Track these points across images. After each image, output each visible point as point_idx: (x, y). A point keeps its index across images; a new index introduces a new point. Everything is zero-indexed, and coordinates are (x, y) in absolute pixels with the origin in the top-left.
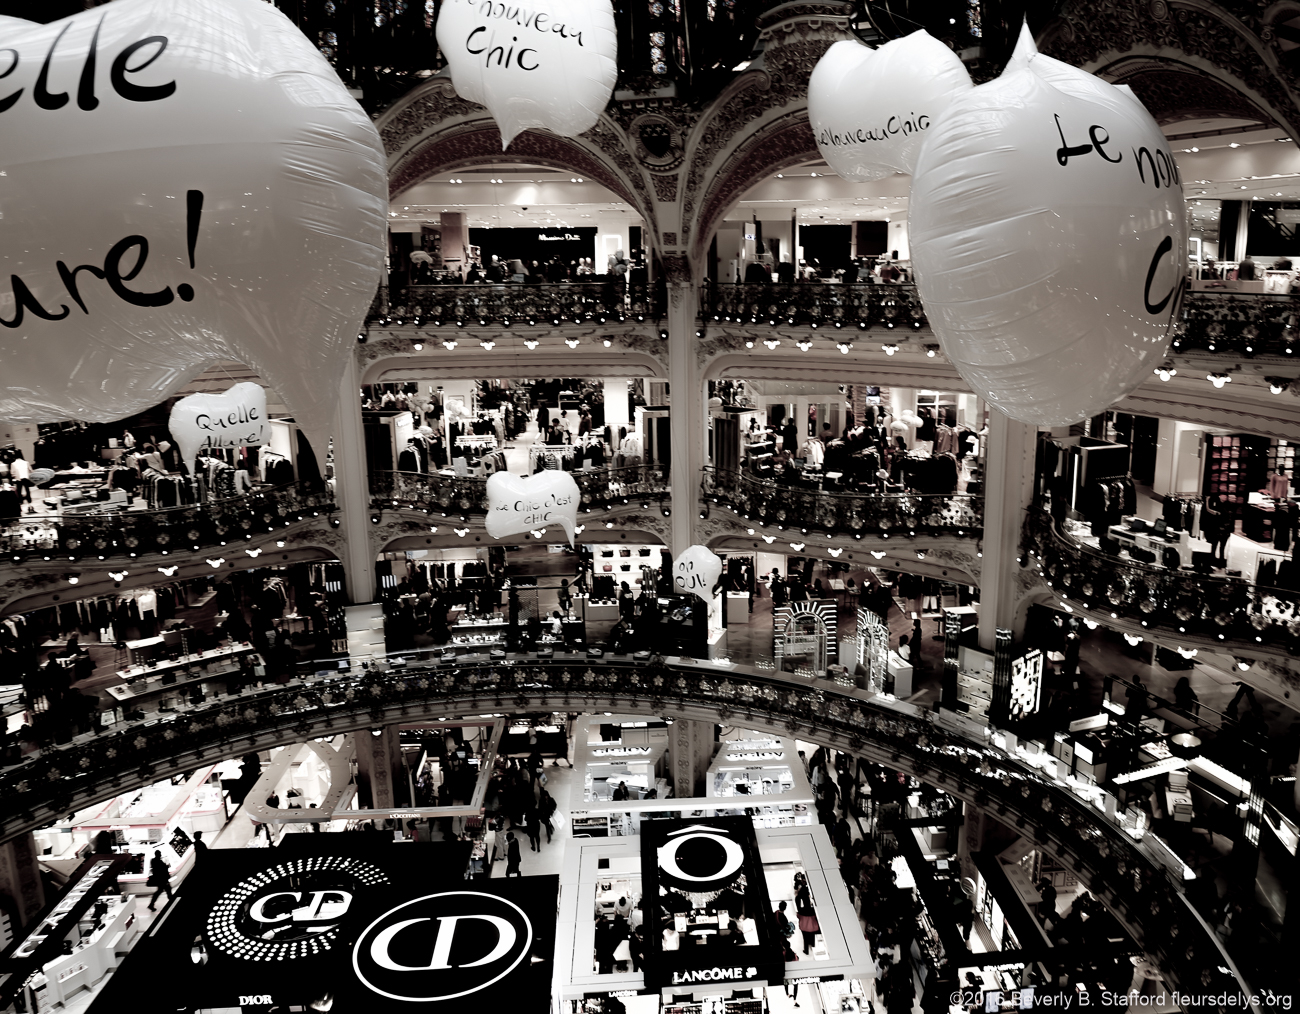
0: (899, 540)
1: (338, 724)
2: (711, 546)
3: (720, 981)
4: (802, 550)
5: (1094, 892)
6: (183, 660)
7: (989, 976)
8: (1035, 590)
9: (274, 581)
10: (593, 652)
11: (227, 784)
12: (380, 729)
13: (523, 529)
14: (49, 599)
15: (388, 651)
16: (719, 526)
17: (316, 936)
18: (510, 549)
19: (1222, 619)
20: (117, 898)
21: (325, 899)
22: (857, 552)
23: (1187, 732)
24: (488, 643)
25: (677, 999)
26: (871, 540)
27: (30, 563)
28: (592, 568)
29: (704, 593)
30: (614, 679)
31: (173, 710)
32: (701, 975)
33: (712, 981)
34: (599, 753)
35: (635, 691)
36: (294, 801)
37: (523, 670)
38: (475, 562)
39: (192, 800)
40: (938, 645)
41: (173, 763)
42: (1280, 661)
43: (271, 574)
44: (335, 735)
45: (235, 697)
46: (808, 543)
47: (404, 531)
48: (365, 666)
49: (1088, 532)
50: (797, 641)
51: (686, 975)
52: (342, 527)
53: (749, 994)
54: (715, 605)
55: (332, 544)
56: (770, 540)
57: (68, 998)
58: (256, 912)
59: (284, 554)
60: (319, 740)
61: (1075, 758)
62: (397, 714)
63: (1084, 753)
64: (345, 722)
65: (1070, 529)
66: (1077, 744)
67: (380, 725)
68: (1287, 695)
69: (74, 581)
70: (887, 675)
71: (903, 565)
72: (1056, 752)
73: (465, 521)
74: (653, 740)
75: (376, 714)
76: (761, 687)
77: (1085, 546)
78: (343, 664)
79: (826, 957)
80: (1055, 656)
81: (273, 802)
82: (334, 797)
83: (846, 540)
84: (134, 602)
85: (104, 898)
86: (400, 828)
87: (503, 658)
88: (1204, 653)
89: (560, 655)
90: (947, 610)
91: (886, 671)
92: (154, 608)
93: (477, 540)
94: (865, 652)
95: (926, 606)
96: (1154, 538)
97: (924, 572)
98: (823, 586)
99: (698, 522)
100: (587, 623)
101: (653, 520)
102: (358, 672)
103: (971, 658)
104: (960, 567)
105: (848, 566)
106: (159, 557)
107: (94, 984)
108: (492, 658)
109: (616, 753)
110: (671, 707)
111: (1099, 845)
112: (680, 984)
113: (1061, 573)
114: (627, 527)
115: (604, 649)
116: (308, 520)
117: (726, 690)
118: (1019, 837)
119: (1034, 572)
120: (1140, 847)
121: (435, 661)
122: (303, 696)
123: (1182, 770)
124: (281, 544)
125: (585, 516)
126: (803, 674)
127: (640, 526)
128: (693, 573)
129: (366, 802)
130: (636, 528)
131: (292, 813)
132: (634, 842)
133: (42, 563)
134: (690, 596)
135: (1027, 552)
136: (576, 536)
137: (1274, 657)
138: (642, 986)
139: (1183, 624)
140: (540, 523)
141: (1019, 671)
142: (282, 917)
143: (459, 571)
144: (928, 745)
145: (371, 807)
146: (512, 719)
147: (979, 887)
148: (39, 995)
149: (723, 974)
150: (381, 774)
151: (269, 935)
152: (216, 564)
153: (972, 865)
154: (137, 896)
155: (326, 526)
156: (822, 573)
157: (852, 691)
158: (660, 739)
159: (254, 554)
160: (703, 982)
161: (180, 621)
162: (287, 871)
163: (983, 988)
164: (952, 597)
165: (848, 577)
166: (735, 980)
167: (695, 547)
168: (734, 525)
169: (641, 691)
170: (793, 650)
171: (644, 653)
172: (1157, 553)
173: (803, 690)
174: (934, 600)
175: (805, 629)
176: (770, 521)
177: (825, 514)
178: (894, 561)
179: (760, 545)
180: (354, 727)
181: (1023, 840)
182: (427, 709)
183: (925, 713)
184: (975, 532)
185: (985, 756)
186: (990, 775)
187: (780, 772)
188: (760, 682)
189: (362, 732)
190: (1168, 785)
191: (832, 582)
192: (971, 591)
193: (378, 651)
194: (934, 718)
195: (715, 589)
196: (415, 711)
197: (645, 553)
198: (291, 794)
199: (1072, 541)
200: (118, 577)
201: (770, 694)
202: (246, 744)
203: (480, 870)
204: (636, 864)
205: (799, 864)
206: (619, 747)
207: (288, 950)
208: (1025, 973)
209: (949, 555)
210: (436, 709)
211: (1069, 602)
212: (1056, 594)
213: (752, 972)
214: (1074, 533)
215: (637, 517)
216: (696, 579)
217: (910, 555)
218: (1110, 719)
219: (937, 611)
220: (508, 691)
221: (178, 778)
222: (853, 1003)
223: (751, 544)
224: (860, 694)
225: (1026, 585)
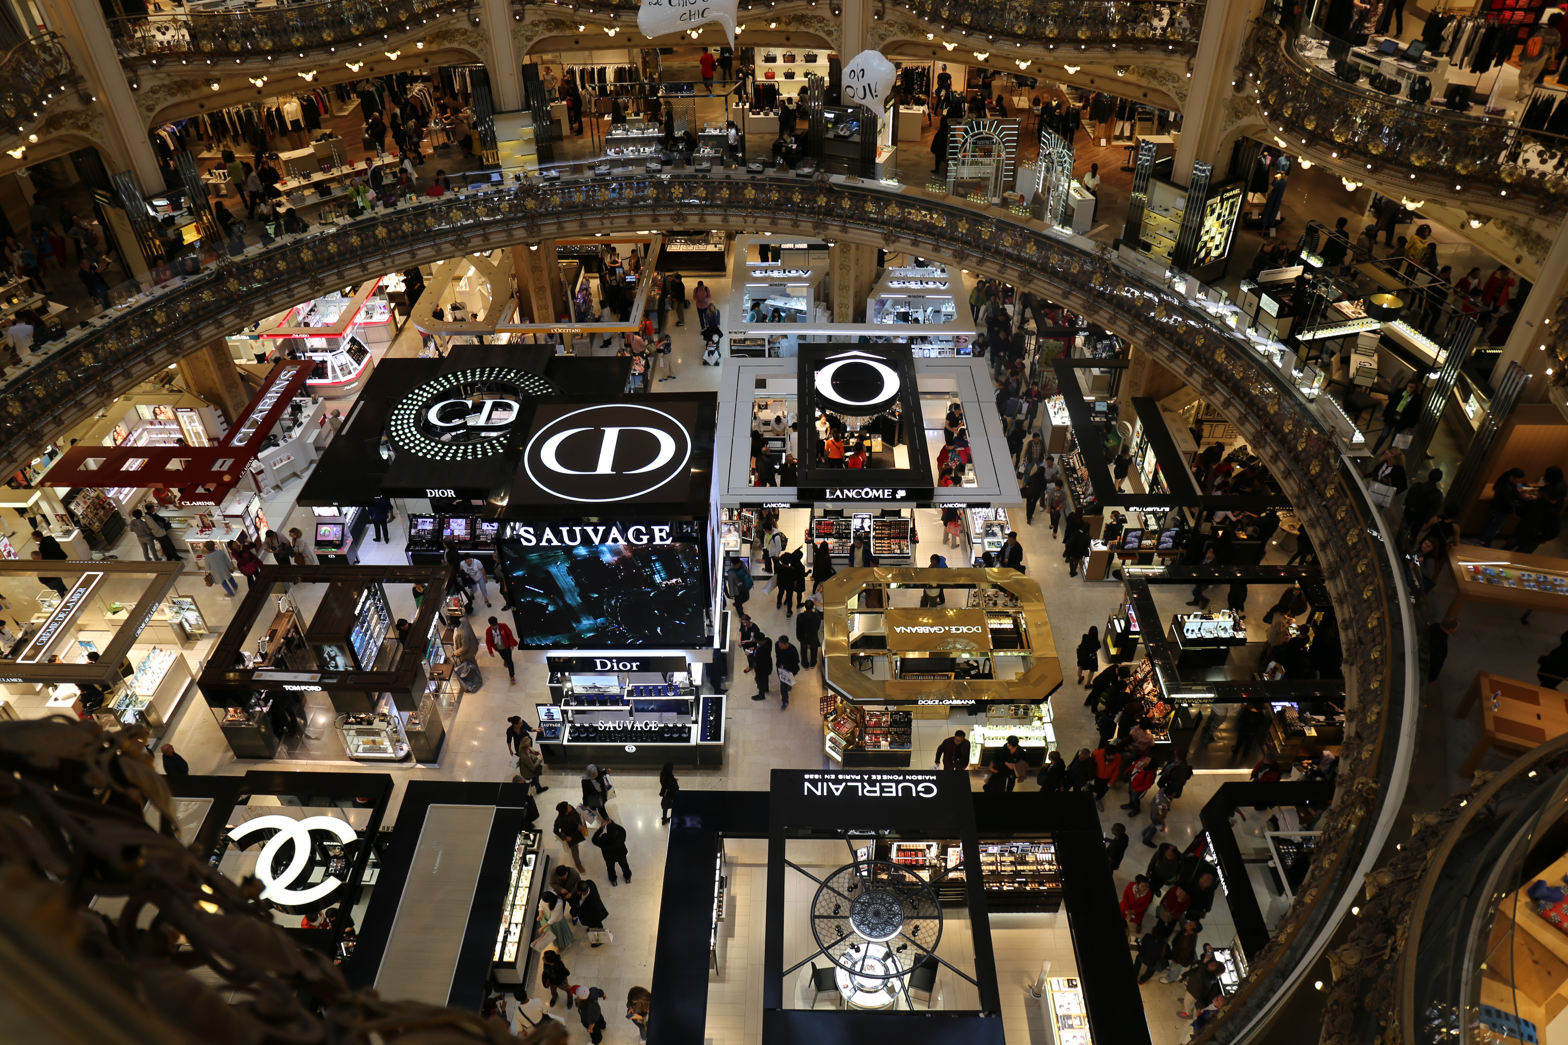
0: (1097, 53)
1: (495, 238)
2: (885, 52)
3: (870, 500)
4: (986, 60)
5: (1254, 447)
6: (336, 172)
7: (1133, 517)
8: (1246, 121)
9: (418, 87)
10: (754, 167)
11: (393, 297)
12: (538, 244)
13: (679, 26)
14: (196, 106)
15: (540, 163)
16: (894, 29)
17: (489, 440)
18: (667, 51)
19: (1465, 167)
20: (309, 400)
21: (495, 407)
22: (1048, 65)
23: (1389, 292)
24: (643, 155)
25: (827, 513)
26: (1065, 51)
27: (171, 67)
28: (753, 75)
29: (875, 105)
30: (775, 196)
31: (332, 223)
32: (852, 494)
33: (862, 499)
34: (758, 274)
35: (798, 210)
36: (459, 314)
37: (681, 184)
38: (627, 66)
39: (363, 312)
40: (1126, 176)
41: (340, 275)
42: (1522, 220)
43: (414, 79)
44: (493, 249)
45: (391, 210)
46: (994, 51)
47: (550, 30)
48: (518, 178)
49: (1323, 53)
50: (972, 164)
51: (838, 493)
52: (484, 25)
53: (898, 513)
54: (886, 118)
55: (474, 45)
56: (950, 47)
57: (283, 482)
58: (433, 416)
59: (423, 56)
60: (477, 254)
61: (1259, 308)
62: (553, 229)
63: (1269, 305)
64: (501, 237)
65: (1303, 48)
66: (1264, 296)
67: (536, 239)
68: (1518, 260)
69: (215, 87)
70: (1067, 206)
71: (1098, 82)
72: (1240, 301)
73: (615, 18)
74: (813, 263)
75: (533, 229)
76: (930, 210)
77: (1316, 70)
78: (495, 177)
79: (975, 485)
80: (1255, 198)
81: (439, 315)
82: (495, 312)
83: (1036, 50)
84: (278, 110)
85: (297, 399)
86: (562, 343)
87: (660, 171)
88: (1432, 205)
89: (718, 171)
90: (1141, 138)
91: (1066, 201)
92: (300, 117)
93: (628, 40)
94: (1045, 179)
95: (1117, 132)
96: (1405, 64)
97: (1121, 92)
98: (1005, 103)
99: (871, 24)
100: (747, 136)
101: (821, 20)
102: (511, 184)
103: (1161, 193)
104: (1164, 89)
105: (1036, 81)
106: (297, 60)
107: (303, 471)
108: (648, 172)
109: (776, 274)
110: (834, 230)
111: (1268, 401)
112: (832, 500)
113: (1282, 100)
114: (792, 28)
115: (765, 165)
116: (446, 17)
117: (892, 211)
118: (1184, 385)
119: (1250, 99)
120: (1312, 407)
121: (589, 174)
122: (458, 209)
123: (1374, 332)
124: (420, 45)
125: (746, 13)
126: (976, 200)
127: (806, 26)
128: (864, 82)
129: (527, 315)
130: (803, 28)
131: (457, 326)
132: (792, 364)
133: (180, 68)
134: (858, 107)
135: (1245, 74)
136: (736, 37)
137: (1516, 215)
138: (795, 500)
139: (1415, 169)
140: (696, 21)
141: (1213, 212)
142: (457, 422)
143: (610, 76)
144: (1102, 285)
145: (532, 321)
146: (671, 235)
147: (1136, 430)
148: (259, 478)
149: (873, 493)
150: (540, 289)
151: (447, 437)
152: (355, 68)
153: (1132, 410)
154: (326, 399)
155: (465, 25)
156: (1004, 88)
157: (1027, 221)
158: (821, 261)
159: (393, 56)
160: (853, 500)
161: (328, 131)
162: (457, 380)
163: (1126, 526)
164: (1149, 124)
165: (1033, 95)
166: (884, 500)
167: (867, 52)
168: (911, 28)
169: (802, 210)
170: (966, 172)
171: (807, 170)
172: (1404, 83)
173: (976, 218)
174: (1127, 126)
175: (981, 150)
176: (953, 24)
177: (1016, 18)
178: (1088, 79)
179: (939, 53)
180: (510, 242)
181: (1188, 389)
182: (583, 225)
183: (1104, 249)
184: (1188, 49)
185: (1161, 300)
186: (1165, 320)
187: (944, 301)
188: (929, 205)
189: (519, 247)
190: (1356, 346)
191: (1015, 99)
192: (1171, 119)
193: (530, 162)
194: (1113, 256)
195: (887, 102)
196: (571, 226)
197: (811, 59)
198: (455, 308)
199: (1303, 63)
200: (259, 83)
201: (939, 220)
202: (407, 258)
203: (639, 384)
204: (791, 386)
205: (955, 395)
206: (778, 269)
207: (465, 452)
208: (1169, 517)
209: (1153, 73)
210: (593, 224)
211: (1285, 136)
212: (1272, 125)
213: (901, 493)
214: (1308, 54)
215: (803, 16)
216: (868, 90)
217: (1107, 71)
218: (1304, 272)
219: (1130, 138)
220: (666, 207)
221: (348, 289)
222: (997, 529)
223: (929, 52)
224: (1035, 225)
225: (1237, 113)
